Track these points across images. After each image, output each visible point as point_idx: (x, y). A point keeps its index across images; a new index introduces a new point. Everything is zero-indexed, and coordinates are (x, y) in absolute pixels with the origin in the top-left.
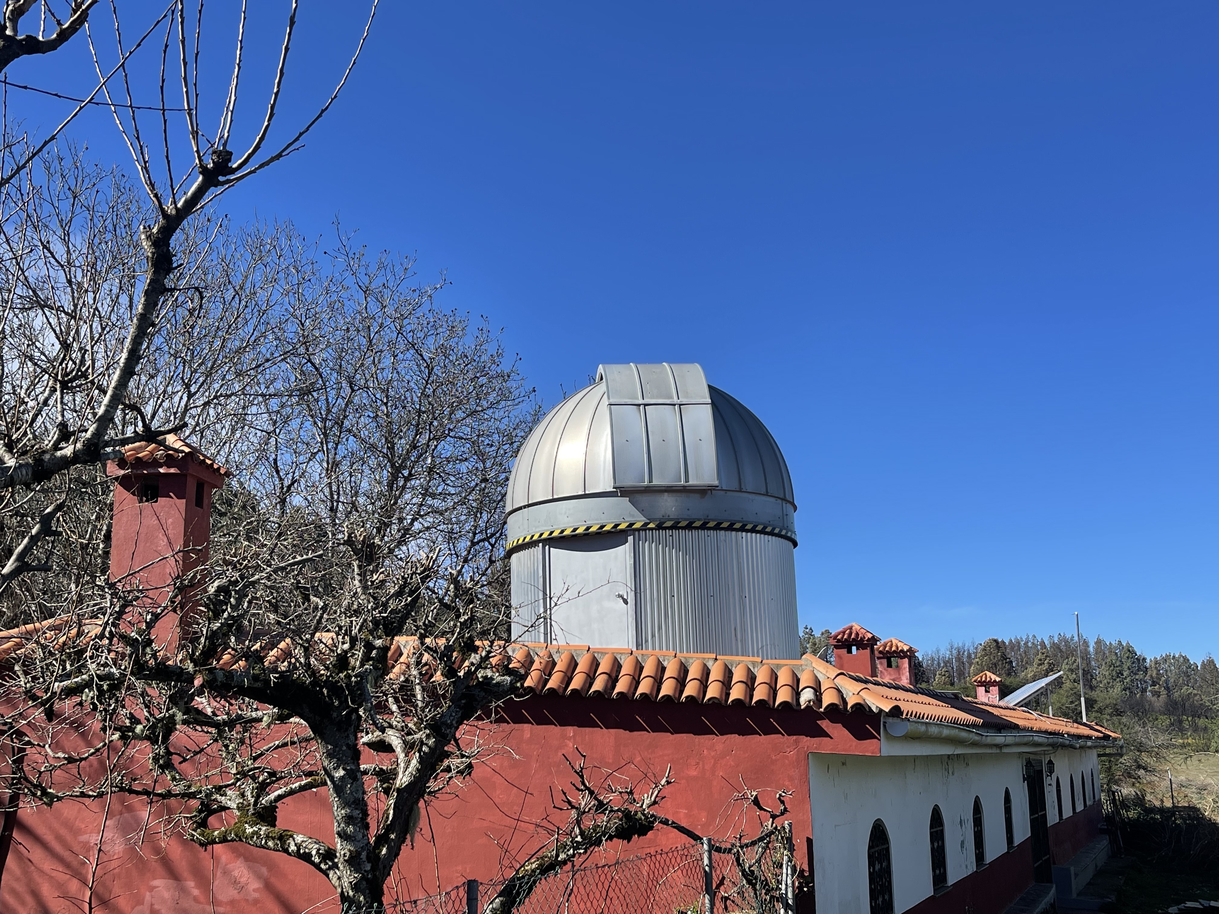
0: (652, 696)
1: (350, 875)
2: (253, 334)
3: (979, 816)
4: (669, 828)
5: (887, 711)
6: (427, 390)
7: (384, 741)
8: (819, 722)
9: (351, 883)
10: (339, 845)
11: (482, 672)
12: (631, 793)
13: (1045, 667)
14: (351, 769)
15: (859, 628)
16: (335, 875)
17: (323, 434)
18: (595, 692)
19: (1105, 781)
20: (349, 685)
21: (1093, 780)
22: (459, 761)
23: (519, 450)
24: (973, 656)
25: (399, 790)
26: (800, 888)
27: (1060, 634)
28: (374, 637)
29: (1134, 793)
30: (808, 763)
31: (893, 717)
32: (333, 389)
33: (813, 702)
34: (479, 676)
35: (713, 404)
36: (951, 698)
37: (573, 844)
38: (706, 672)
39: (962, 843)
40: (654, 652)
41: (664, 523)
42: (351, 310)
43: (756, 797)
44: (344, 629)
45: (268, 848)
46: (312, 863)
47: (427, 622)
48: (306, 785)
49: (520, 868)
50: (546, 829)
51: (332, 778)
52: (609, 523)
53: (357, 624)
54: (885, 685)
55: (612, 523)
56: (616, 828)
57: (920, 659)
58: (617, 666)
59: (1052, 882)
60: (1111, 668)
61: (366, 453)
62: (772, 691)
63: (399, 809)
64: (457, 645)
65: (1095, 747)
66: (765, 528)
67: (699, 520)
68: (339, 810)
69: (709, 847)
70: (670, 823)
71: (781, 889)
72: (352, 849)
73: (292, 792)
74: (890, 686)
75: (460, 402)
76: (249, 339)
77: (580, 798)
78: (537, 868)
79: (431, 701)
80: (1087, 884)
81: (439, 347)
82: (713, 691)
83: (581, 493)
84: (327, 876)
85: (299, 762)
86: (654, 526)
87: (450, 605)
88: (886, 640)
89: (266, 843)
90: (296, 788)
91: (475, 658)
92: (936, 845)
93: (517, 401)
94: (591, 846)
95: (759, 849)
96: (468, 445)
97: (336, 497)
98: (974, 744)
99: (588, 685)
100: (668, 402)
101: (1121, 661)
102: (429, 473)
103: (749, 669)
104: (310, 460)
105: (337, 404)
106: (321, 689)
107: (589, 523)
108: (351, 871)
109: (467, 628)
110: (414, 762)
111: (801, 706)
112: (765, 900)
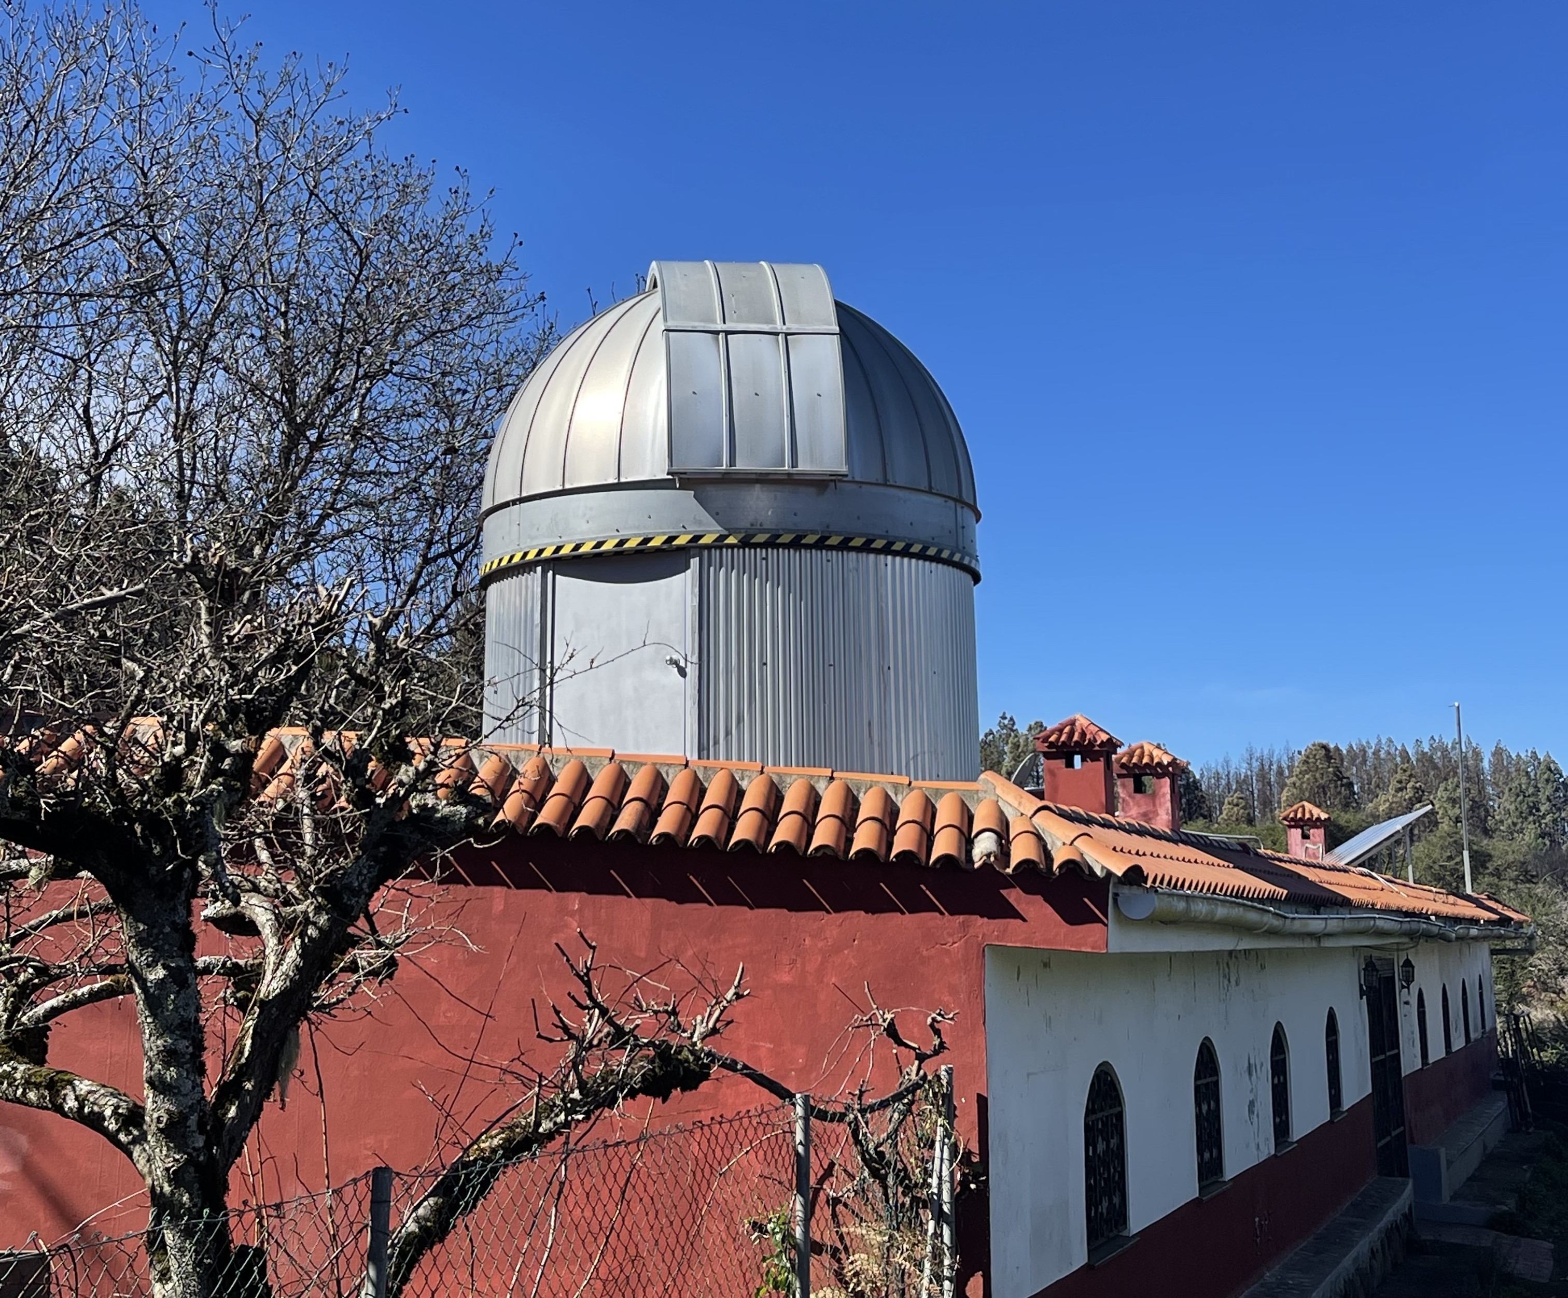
0: (719, 842)
1: (167, 1156)
2: (57, 188)
3: (1282, 1057)
4: (738, 1075)
5: (1120, 874)
6: (357, 291)
7: (243, 916)
8: (1003, 892)
9: (167, 1170)
10: (150, 1100)
11: (418, 797)
12: (674, 1013)
13: (1409, 794)
14: (178, 967)
15: (1086, 723)
16: (144, 1155)
17: (171, 363)
18: (620, 832)
19: (1504, 995)
20: (179, 819)
21: (1481, 995)
22: (373, 952)
23: (511, 400)
24: (1287, 773)
25: (263, 1004)
26: (964, 1183)
27: (1432, 738)
28: (228, 736)
29: (1553, 1018)
30: (983, 965)
31: (1131, 884)
32: (193, 286)
33: (995, 857)
34: (413, 804)
35: (844, 335)
36: (1237, 851)
37: (565, 1104)
38: (814, 800)
39: (1252, 1104)
40: (728, 764)
41: (753, 536)
42: (231, 151)
43: (892, 1024)
44: (178, 718)
45: (29, 1104)
46: (104, 1132)
47: (326, 707)
48: (101, 989)
49: (471, 1145)
50: (518, 1076)
51: (142, 982)
52: (659, 534)
53: (201, 711)
54: (1120, 828)
55: (664, 534)
56: (642, 1075)
57: (1198, 777)
58: (660, 786)
59: (1406, 1175)
60: (1521, 798)
61: (245, 398)
62: (925, 836)
63: (262, 1038)
64: (376, 748)
65: (1485, 938)
66: (925, 548)
67: (813, 532)
68: (153, 1038)
69: (806, 1110)
70: (739, 1067)
71: (930, 1186)
72: (173, 1108)
73: (76, 1003)
74: (1130, 830)
75: (414, 316)
76: (51, 196)
77: (586, 1020)
78: (500, 1146)
79: (329, 846)
80: (1469, 1179)
81: (381, 220)
82: (824, 835)
83: (612, 480)
84: (130, 1155)
85: (89, 950)
86: (735, 541)
87: (367, 679)
88: (1134, 745)
89: (24, 1094)
90: (83, 994)
91: (406, 773)
92: (1205, 1108)
93: (512, 316)
94: (596, 1108)
95: (893, 1114)
96: (425, 390)
97: (188, 473)
98: (1272, 933)
99: (608, 820)
100: (766, 328)
101: (1536, 787)
102: (353, 437)
103: (887, 796)
104: (147, 408)
105: (199, 312)
106: (131, 825)
107: (624, 533)
108: (168, 1150)
109: (395, 720)
110: (292, 954)
111: (973, 863)
112: (903, 1204)
